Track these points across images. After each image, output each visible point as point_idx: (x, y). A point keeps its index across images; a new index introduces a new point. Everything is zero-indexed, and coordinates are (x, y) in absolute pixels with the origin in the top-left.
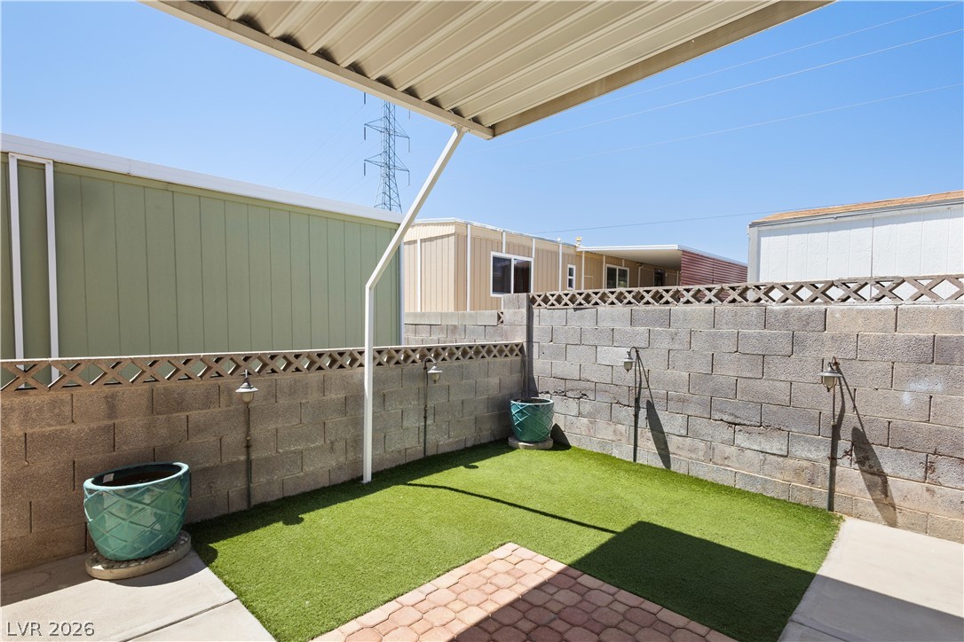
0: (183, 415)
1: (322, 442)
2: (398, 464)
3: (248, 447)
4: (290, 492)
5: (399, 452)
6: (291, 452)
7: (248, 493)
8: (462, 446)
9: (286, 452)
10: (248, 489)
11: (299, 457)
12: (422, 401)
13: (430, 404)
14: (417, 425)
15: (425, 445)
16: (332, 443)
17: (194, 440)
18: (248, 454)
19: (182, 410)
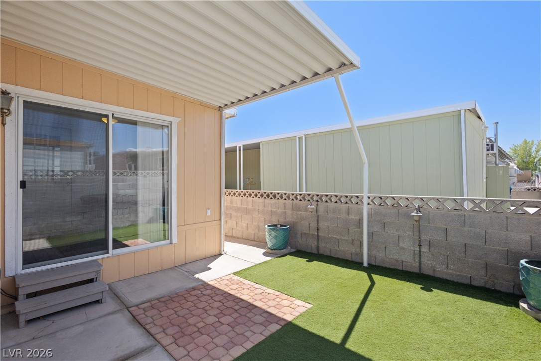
0: (300, 213)
1: (348, 238)
2: (395, 267)
3: (318, 230)
4: (333, 255)
5: (397, 261)
6: (334, 238)
7: (318, 248)
8: (467, 281)
9: (332, 237)
10: (318, 246)
11: (337, 241)
12: (416, 234)
13: (423, 237)
14: (412, 248)
15: (420, 264)
16: (353, 240)
17: (302, 222)
18: (318, 233)
19: (299, 211)
